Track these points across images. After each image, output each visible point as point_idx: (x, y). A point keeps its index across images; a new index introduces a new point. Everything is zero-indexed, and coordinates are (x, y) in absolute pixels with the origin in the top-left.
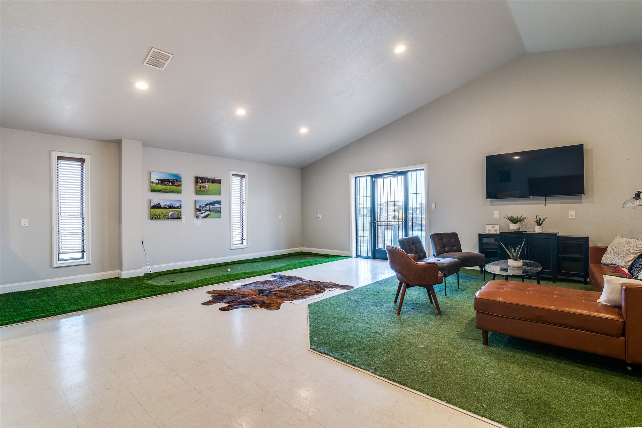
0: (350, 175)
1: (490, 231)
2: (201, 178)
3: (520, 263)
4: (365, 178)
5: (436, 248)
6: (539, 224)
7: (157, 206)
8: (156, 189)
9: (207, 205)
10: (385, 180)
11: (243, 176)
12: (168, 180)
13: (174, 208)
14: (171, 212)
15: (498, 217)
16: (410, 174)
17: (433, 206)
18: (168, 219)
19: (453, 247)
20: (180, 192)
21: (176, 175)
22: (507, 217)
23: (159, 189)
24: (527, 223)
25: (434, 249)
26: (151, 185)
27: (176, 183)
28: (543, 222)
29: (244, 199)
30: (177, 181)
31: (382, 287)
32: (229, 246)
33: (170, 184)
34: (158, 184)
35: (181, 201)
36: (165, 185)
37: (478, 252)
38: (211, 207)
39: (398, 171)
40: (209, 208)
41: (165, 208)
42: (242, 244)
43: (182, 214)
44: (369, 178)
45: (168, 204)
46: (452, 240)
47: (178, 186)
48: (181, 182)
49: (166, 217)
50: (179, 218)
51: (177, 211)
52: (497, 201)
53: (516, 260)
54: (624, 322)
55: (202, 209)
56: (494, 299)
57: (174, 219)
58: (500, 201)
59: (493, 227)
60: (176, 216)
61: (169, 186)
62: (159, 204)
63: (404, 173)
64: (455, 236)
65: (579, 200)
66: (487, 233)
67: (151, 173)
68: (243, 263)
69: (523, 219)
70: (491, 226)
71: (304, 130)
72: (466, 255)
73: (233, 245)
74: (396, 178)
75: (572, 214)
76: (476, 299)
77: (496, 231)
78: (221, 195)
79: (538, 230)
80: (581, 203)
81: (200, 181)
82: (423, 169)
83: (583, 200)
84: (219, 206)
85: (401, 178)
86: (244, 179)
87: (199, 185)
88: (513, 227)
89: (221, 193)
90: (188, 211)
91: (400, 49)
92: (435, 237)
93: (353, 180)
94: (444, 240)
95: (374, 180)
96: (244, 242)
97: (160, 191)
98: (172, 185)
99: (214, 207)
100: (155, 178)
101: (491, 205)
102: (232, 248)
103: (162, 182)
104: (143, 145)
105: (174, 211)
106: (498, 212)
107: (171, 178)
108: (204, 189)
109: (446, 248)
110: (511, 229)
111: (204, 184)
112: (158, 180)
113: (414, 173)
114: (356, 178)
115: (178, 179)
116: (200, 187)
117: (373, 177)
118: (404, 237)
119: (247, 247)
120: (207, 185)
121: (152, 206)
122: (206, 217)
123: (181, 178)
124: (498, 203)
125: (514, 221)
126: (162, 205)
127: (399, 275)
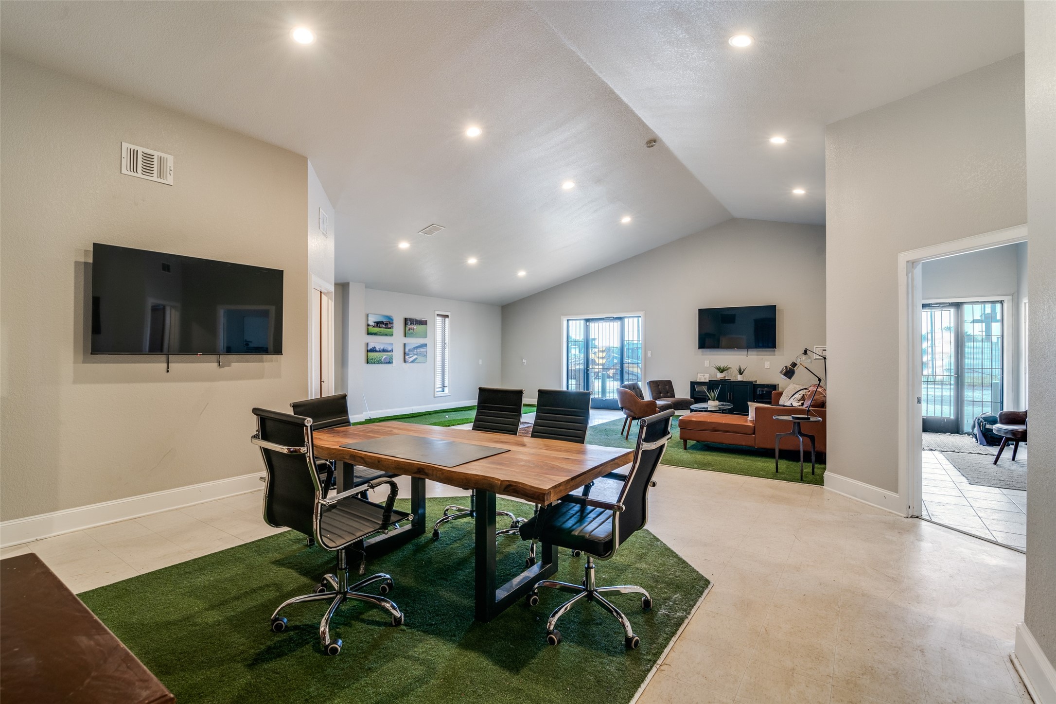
0: (562, 317)
1: (700, 379)
2: (411, 320)
3: (717, 403)
4: (578, 322)
5: (652, 394)
6: (741, 373)
7: (373, 350)
8: (373, 332)
9: (414, 348)
10: (600, 324)
11: (447, 316)
12: (382, 323)
13: (387, 351)
14: (384, 356)
15: (708, 366)
16: (626, 320)
17: (649, 354)
18: (382, 363)
19: (668, 393)
20: (392, 335)
21: (389, 317)
22: (715, 366)
23: (375, 332)
24: (733, 372)
25: (651, 395)
26: (368, 328)
27: (389, 326)
28: (743, 372)
29: (447, 341)
30: (390, 323)
31: (607, 427)
32: (433, 393)
33: (384, 326)
34: (374, 327)
35: (392, 344)
36: (380, 327)
37: (690, 398)
38: (418, 350)
39: (615, 317)
40: (417, 352)
41: (379, 351)
42: (444, 391)
43: (393, 358)
44: (582, 322)
45: (382, 348)
46: (667, 387)
47: (390, 328)
48: (393, 324)
49: (380, 362)
50: (391, 363)
51: (389, 355)
52: (707, 351)
53: (714, 400)
54: (754, 426)
55: (410, 353)
56: (690, 419)
57: (386, 363)
58: (710, 351)
59: (704, 376)
60: (387, 361)
61: (382, 329)
62: (375, 347)
63: (620, 319)
64: (669, 383)
65: (772, 353)
66: (698, 380)
67: (368, 315)
68: (450, 412)
69: (729, 368)
70: (702, 374)
71: (522, 274)
72: (678, 399)
73: (437, 392)
74: (612, 324)
75: (767, 365)
76: (680, 420)
77: (705, 379)
78: (426, 337)
79: (740, 378)
80: (775, 355)
81: (409, 322)
82: (640, 317)
83: (776, 353)
84: (425, 350)
85: (617, 324)
86: (447, 319)
87: (409, 327)
88: (720, 376)
89: (427, 335)
90: (397, 355)
91: (626, 220)
92: (652, 384)
93: (565, 323)
94: (660, 387)
95: (588, 324)
96: (446, 389)
97: (375, 334)
98: (386, 328)
99: (421, 350)
100: (372, 320)
101: (702, 355)
102: (436, 396)
103: (378, 324)
104: (366, 287)
105: (387, 355)
106: (708, 361)
107: (385, 320)
108: (412, 331)
109: (662, 394)
110: (718, 377)
111: (412, 326)
112: (374, 322)
113: (631, 319)
114: (568, 320)
115: (390, 321)
116: (409, 329)
117: (587, 320)
118: (619, 388)
119: (449, 394)
120: (415, 327)
121: (369, 349)
122: (413, 362)
123: (393, 320)
124: (708, 353)
125: (722, 370)
126: (377, 349)
127: (627, 411)
